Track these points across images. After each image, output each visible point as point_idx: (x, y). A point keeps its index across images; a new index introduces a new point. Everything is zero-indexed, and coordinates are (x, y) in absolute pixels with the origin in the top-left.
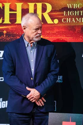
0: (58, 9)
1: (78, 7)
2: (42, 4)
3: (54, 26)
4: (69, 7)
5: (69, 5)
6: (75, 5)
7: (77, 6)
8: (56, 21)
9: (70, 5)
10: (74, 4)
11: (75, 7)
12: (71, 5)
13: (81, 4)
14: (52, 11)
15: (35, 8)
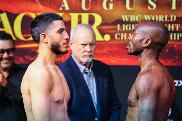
0: (110, 22)
1: (136, 20)
2: (90, 16)
3: (105, 44)
4: (124, 20)
5: (125, 17)
6: (133, 17)
7: (135, 18)
8: (107, 37)
10: (131, 16)
11: (133, 19)
12: (127, 17)
13: (140, 16)
14: (102, 25)
15: (80, 21)
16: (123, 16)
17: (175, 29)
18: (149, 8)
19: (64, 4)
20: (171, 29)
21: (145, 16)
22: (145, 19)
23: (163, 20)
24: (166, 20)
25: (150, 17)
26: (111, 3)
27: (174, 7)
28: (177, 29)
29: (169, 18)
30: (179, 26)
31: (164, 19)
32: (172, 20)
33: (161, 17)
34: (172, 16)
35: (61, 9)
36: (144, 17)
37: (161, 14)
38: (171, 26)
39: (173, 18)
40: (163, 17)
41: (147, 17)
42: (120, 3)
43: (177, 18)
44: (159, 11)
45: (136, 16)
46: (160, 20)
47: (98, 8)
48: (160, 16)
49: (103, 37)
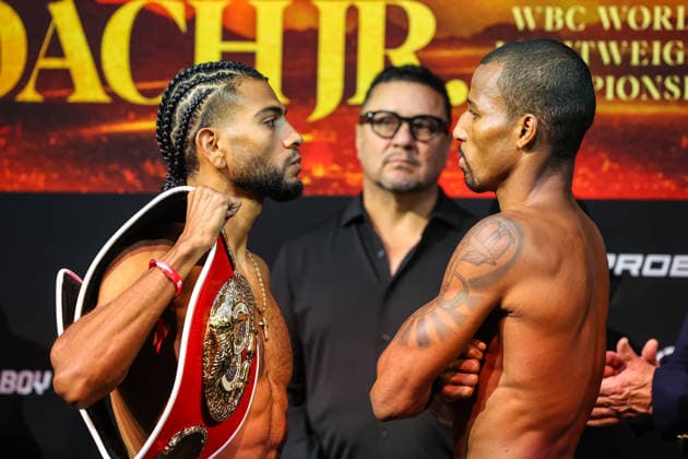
0: (465, 32)
1: (565, 26)
2: (388, 7)
4: (520, 25)
5: (523, 14)
6: (554, 13)
7: (564, 17)
9: (528, 11)
10: (549, 12)
11: (554, 23)
12: (534, 13)
13: (582, 10)
14: (434, 43)
15: (351, 29)
16: (516, 12)
21: (602, 11)
22: (600, 24)
23: (668, 26)
24: (680, 26)
25: (619, 12)
31: (673, 20)
33: (663, 13)
36: (598, 14)
37: (662, 4)
40: (668, 12)
41: (608, 13)
45: (565, 12)
46: (657, 26)
48: (657, 10)
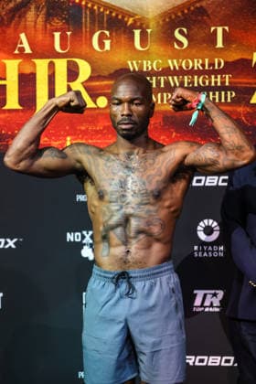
0: (106, 73)
1: (152, 68)
2: (68, 61)
3: (98, 114)
4: (132, 69)
5: (132, 64)
6: (147, 63)
7: (152, 65)
8: (102, 102)
9: (134, 62)
10: (145, 62)
11: (147, 68)
12: (137, 63)
13: (160, 61)
14: (91, 79)
15: (51, 72)
16: (129, 63)
17: (223, 83)
18: (176, 46)
19: (21, 43)
20: (216, 83)
21: (170, 61)
22: (169, 68)
23: (201, 68)
24: (207, 68)
25: (178, 62)
26: (107, 38)
27: (220, 44)
28: (227, 84)
29: (212, 64)
30: (229, 78)
31: (203, 65)
32: (216, 67)
33: (198, 62)
34: (216, 60)
35: (16, 52)
36: (168, 63)
37: (198, 58)
38: (216, 77)
39: (219, 64)
40: (201, 61)
41: (173, 63)
42: (123, 38)
43: (226, 63)
44: (194, 51)
45: (152, 62)
46: (196, 68)
47: (85, 49)
48: (196, 61)
49: (95, 102)
